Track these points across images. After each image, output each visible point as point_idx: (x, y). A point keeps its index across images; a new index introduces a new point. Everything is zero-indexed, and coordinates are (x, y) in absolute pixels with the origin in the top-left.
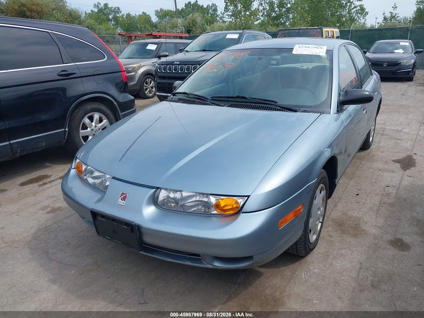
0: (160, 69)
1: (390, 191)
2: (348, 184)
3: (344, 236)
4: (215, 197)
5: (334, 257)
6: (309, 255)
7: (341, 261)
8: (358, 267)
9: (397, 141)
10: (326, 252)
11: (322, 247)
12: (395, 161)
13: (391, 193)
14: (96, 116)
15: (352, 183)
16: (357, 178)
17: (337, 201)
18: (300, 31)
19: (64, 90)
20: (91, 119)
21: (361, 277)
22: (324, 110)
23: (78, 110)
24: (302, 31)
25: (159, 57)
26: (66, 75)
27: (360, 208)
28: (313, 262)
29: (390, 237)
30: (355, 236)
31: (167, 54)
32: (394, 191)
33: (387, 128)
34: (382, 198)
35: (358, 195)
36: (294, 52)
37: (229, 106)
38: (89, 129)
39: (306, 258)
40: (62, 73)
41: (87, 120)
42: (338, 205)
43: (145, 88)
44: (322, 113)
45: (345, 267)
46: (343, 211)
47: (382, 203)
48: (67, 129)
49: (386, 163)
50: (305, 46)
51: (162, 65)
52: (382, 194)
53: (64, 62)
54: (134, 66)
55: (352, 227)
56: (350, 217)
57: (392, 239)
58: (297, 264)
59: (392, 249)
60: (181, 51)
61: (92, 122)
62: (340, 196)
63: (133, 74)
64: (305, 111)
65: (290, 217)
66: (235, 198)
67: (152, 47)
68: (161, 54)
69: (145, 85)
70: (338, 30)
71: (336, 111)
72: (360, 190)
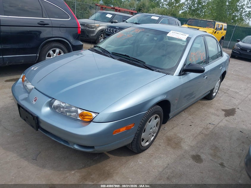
0: (107, 29)
1: (210, 127)
2: (187, 118)
3: (168, 147)
4: (81, 110)
5: (155, 158)
6: (142, 153)
7: (158, 161)
8: (165, 166)
9: (232, 98)
10: (152, 154)
11: (151, 150)
12: (223, 110)
13: (209, 128)
14: (58, 51)
15: (190, 117)
16: (194, 115)
17: (175, 126)
18: (202, 21)
19: (40, 32)
20: (54, 51)
21: (164, 172)
22: (170, 73)
23: (47, 45)
24: (203, 21)
25: (112, 22)
26: (43, 24)
27: (187, 133)
28: (141, 158)
29: (194, 153)
30: (174, 148)
31: (117, 21)
32: (212, 128)
33: (231, 89)
34: (203, 130)
35: (191, 126)
36: (168, 35)
37: (118, 60)
38: (52, 57)
39: (139, 154)
40: (41, 23)
41: (51, 52)
42: (174, 129)
43: (100, 39)
44: (167, 74)
45: (158, 164)
46: (175, 132)
47: (201, 133)
48: (38, 55)
49: (217, 110)
50: (176, 32)
51: (109, 27)
52: (204, 128)
53: (44, 17)
54: (96, 25)
55: (175, 143)
56: (177, 137)
57: (195, 155)
58: (132, 156)
59: (191, 160)
60: (124, 21)
61: (54, 53)
62: (178, 124)
63: (94, 29)
64: (159, 71)
65: (123, 130)
66: (91, 113)
67: (109, 16)
68: (114, 21)
69: (100, 37)
70: (226, 25)
71: (178, 74)
72: (192, 122)
